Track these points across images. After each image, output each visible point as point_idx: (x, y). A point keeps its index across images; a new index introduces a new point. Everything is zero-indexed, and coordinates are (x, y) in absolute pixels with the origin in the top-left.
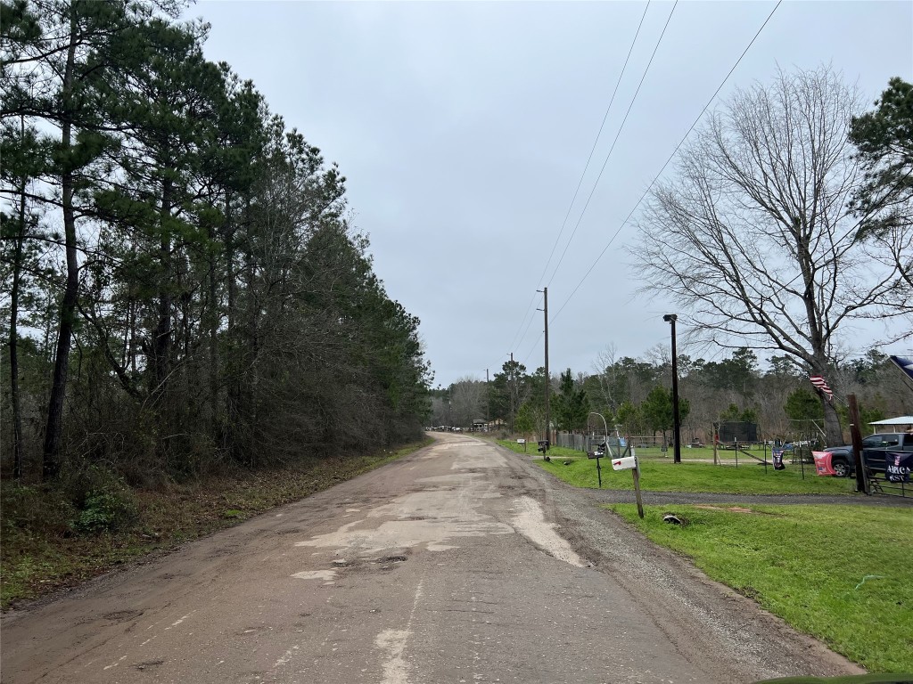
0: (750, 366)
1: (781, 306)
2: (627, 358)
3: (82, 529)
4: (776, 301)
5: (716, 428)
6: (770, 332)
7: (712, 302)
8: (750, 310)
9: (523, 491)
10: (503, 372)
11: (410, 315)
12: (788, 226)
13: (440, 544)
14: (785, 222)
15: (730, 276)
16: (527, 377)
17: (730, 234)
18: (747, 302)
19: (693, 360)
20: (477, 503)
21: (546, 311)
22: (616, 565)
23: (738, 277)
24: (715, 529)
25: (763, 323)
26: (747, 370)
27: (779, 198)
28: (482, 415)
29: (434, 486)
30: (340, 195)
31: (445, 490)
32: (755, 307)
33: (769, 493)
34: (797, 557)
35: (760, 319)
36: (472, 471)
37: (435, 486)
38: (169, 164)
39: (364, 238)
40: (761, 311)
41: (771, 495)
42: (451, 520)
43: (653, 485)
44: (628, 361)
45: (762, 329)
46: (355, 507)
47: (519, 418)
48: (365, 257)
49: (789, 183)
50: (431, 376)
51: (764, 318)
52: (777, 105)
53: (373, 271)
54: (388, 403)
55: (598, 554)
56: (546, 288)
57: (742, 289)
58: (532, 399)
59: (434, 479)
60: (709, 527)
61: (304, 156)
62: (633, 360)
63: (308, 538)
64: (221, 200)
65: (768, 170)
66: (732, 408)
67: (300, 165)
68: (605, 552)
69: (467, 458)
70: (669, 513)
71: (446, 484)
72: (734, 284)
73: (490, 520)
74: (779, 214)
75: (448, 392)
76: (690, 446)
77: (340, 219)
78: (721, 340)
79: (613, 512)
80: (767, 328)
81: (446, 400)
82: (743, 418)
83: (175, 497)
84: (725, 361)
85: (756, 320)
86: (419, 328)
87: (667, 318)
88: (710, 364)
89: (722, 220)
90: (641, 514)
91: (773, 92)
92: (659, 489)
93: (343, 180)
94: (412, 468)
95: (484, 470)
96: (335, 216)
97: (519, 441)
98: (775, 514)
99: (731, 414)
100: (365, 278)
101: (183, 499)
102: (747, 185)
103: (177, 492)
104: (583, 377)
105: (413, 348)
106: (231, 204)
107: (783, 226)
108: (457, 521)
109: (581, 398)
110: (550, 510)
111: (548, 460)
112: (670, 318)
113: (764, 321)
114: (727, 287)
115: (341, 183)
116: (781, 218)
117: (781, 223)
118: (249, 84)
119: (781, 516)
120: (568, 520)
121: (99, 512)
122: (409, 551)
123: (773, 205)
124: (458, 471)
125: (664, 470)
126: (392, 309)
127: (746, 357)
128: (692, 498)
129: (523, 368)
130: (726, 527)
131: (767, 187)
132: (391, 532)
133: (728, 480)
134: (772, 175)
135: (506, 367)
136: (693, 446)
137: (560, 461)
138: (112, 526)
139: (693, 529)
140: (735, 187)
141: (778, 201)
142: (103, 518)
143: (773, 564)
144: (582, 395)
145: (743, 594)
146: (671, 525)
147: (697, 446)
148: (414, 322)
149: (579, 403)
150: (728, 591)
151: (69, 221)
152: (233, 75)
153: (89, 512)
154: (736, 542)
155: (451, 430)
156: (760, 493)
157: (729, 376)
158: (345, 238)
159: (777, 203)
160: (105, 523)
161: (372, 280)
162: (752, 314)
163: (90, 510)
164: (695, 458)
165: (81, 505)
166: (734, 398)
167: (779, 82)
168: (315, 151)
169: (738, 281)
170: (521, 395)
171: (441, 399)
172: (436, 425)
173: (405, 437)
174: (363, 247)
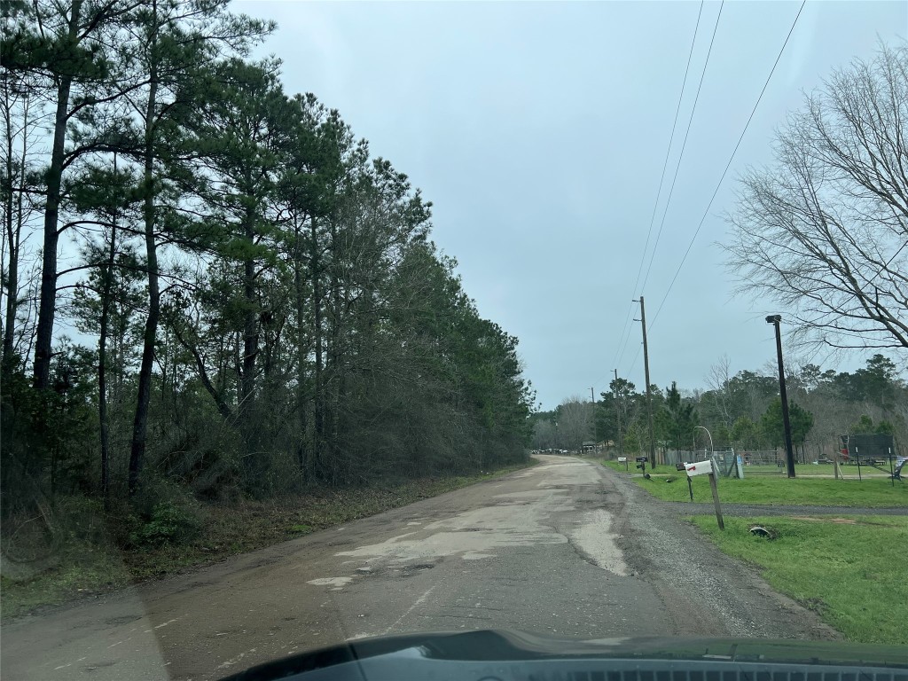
0: (888, 375)
1: (903, 301)
2: (746, 372)
3: (143, 541)
4: (897, 294)
5: (844, 441)
6: (890, 328)
7: (821, 299)
8: (864, 304)
9: (602, 504)
10: (611, 391)
11: (506, 333)
12: (903, 210)
13: (479, 553)
14: (899, 206)
15: (839, 269)
16: (636, 396)
17: (837, 225)
18: (860, 295)
19: (823, 371)
20: (544, 516)
21: (643, 321)
22: (662, 574)
23: (848, 270)
24: (809, 541)
25: (881, 319)
26: (886, 379)
27: (890, 180)
28: (591, 436)
29: (509, 502)
30: (426, 218)
31: (519, 504)
32: (871, 302)
33: (889, 505)
34: (894, 569)
35: (877, 315)
36: (557, 487)
37: (511, 501)
38: (251, 192)
39: (451, 258)
40: (877, 305)
41: (890, 508)
42: (506, 531)
43: (753, 498)
44: (747, 374)
45: (881, 325)
46: (417, 521)
47: (627, 438)
48: (454, 276)
49: (900, 163)
50: (532, 396)
51: (882, 312)
52: (880, 81)
53: (464, 292)
54: (483, 422)
55: (648, 562)
56: (642, 298)
57: (853, 281)
58: (642, 418)
59: (512, 495)
60: (803, 539)
61: (391, 182)
62: (753, 374)
63: (353, 549)
64: (307, 226)
65: (874, 149)
66: (865, 420)
67: (387, 190)
68: (657, 561)
69: (560, 476)
70: (757, 525)
71: (524, 499)
72: (846, 279)
73: (547, 531)
74: (891, 198)
75: (554, 413)
76: (816, 463)
77: (428, 240)
78: (833, 340)
79: (692, 523)
80: (886, 324)
81: (553, 423)
82: (878, 431)
83: (246, 512)
84: (860, 371)
85: (873, 317)
86: (517, 348)
87: (770, 319)
88: (844, 375)
89: (828, 211)
90: (721, 525)
91: (876, 66)
92: (758, 502)
93: (430, 205)
94: (497, 486)
95: (570, 487)
96: (422, 237)
97: (620, 459)
98: (884, 525)
99: (864, 427)
100: (457, 299)
101: (255, 515)
102: (854, 169)
103: (250, 508)
104: (700, 394)
105: (512, 367)
106: (317, 230)
107: (898, 211)
108: (512, 532)
109: (689, 414)
110: (619, 521)
111: (648, 477)
112: (774, 320)
113: (881, 316)
114: (836, 282)
115: (427, 208)
116: (895, 203)
117: (895, 207)
118: (335, 113)
119: (889, 526)
120: (633, 531)
121: (162, 525)
122: (441, 560)
123: (885, 189)
124: (544, 488)
125: (772, 484)
126: (487, 328)
127: (882, 366)
128: (796, 511)
129: (631, 386)
130: (822, 540)
131: (876, 170)
132: (435, 543)
133: (844, 493)
134: (879, 157)
135: (613, 385)
136: (820, 462)
137: (662, 478)
138: (173, 539)
139: (783, 542)
140: (839, 172)
141: (889, 183)
142: (165, 530)
143: (865, 577)
144: (689, 410)
145: (805, 607)
146: (757, 537)
147: (825, 462)
148: (513, 342)
149: (687, 418)
150: (786, 602)
151: (151, 248)
152: (319, 105)
153: (152, 525)
154: (828, 554)
155: (558, 453)
156: (879, 505)
157: (866, 388)
158: (434, 259)
159: (889, 186)
160: (167, 536)
161: (464, 299)
162: (867, 309)
163: (153, 523)
164: (817, 474)
165: (147, 518)
166: (871, 411)
167: (882, 55)
168: (403, 177)
169: (848, 274)
170: (630, 414)
171: (549, 421)
172: (543, 447)
173: (506, 459)
174: (451, 267)
